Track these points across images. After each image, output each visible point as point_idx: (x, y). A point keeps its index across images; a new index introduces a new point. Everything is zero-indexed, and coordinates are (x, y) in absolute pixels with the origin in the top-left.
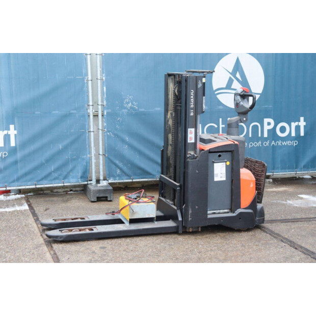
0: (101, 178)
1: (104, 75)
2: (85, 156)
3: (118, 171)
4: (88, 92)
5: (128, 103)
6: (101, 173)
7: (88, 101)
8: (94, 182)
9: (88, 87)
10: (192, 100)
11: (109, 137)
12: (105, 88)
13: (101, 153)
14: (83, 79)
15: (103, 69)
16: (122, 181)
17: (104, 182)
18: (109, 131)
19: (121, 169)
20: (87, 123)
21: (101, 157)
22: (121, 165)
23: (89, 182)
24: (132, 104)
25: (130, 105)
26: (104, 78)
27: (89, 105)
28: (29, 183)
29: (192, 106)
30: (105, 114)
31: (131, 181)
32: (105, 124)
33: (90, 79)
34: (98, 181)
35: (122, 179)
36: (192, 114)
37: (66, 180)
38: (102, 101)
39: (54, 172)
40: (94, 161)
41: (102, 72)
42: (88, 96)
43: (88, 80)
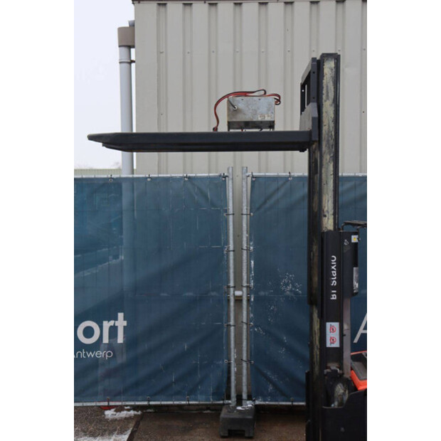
0: (245, 396)
1: (251, 243)
2: (221, 362)
3: (271, 388)
4: (228, 268)
5: (287, 285)
6: (245, 389)
7: (228, 281)
8: (232, 402)
9: (228, 260)
10: (334, 273)
11: (256, 334)
12: (252, 262)
13: (244, 358)
14: (222, 249)
15: (250, 235)
16: (277, 403)
17: (248, 402)
18: (257, 326)
19: (274, 385)
20: (225, 313)
21: (244, 365)
22: (274, 378)
23: (227, 402)
24: (293, 286)
25: (290, 287)
26: (252, 248)
27: (229, 287)
28: (140, 398)
29: (334, 283)
30: (252, 299)
31: (290, 403)
32: (252, 315)
33: (231, 248)
34: (239, 401)
35: (277, 401)
36: (334, 297)
37: (193, 396)
38: (248, 282)
39: (175, 383)
40: (234, 369)
41: (249, 240)
42: (228, 274)
43: (229, 251)
